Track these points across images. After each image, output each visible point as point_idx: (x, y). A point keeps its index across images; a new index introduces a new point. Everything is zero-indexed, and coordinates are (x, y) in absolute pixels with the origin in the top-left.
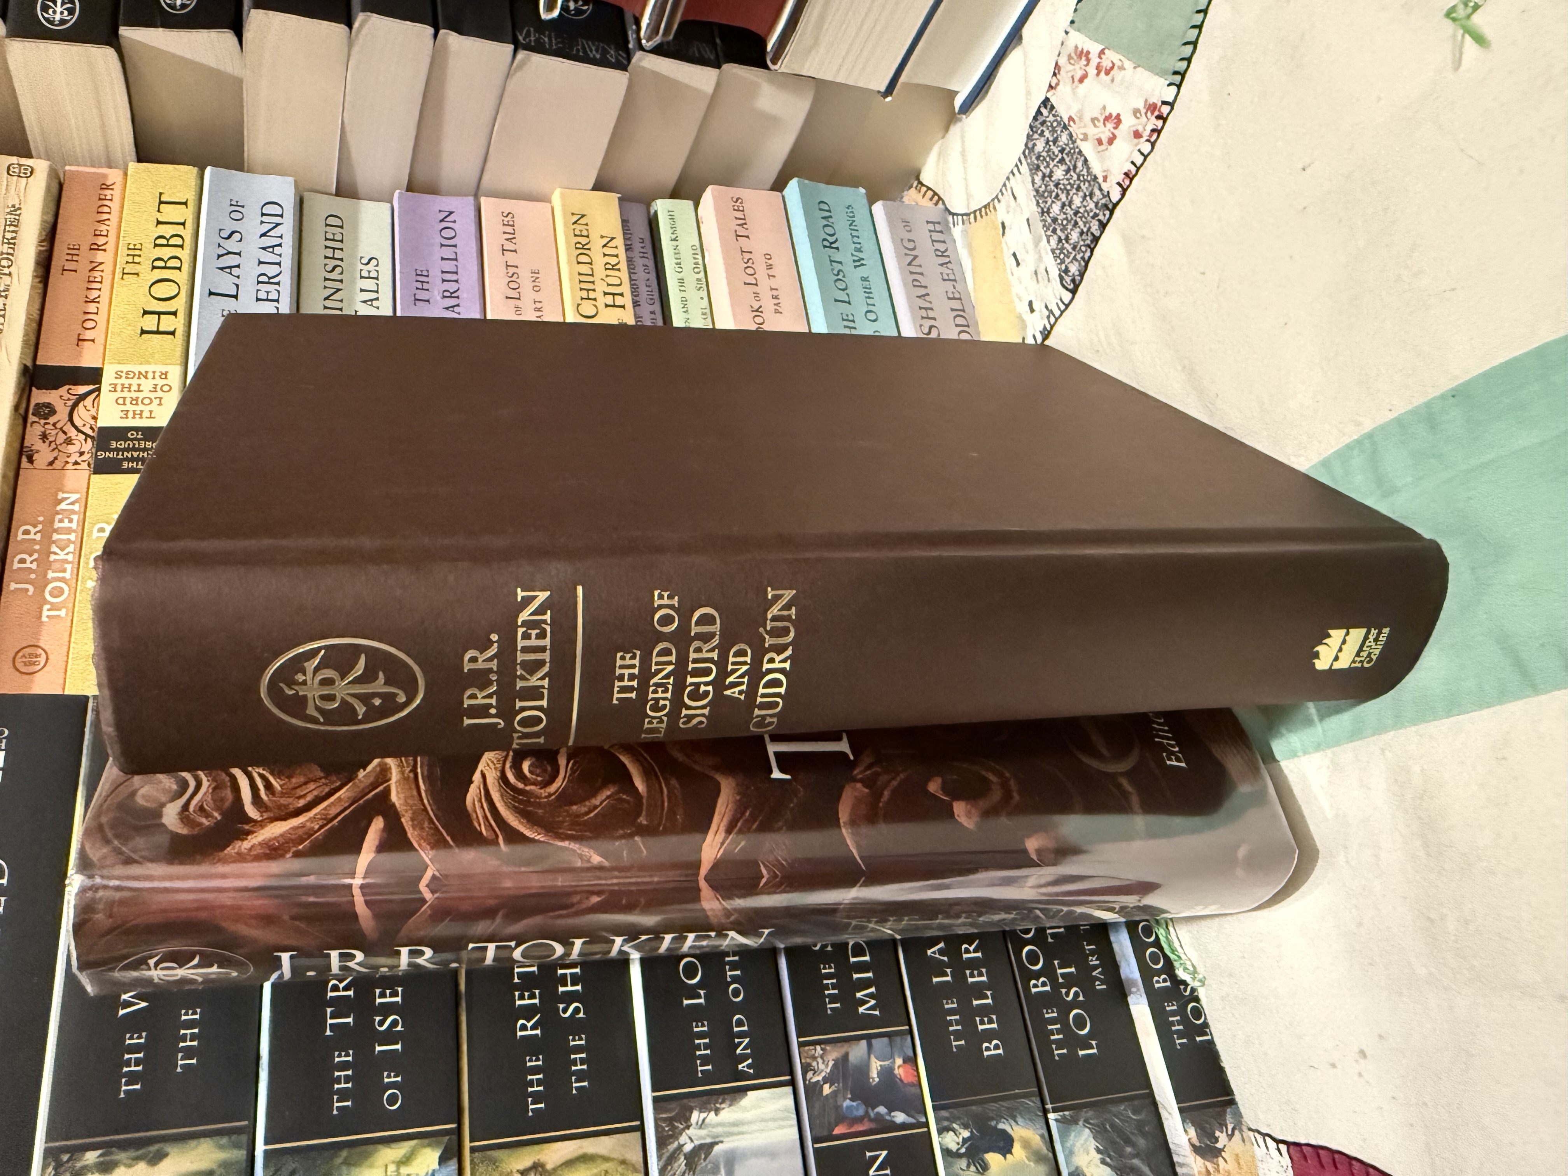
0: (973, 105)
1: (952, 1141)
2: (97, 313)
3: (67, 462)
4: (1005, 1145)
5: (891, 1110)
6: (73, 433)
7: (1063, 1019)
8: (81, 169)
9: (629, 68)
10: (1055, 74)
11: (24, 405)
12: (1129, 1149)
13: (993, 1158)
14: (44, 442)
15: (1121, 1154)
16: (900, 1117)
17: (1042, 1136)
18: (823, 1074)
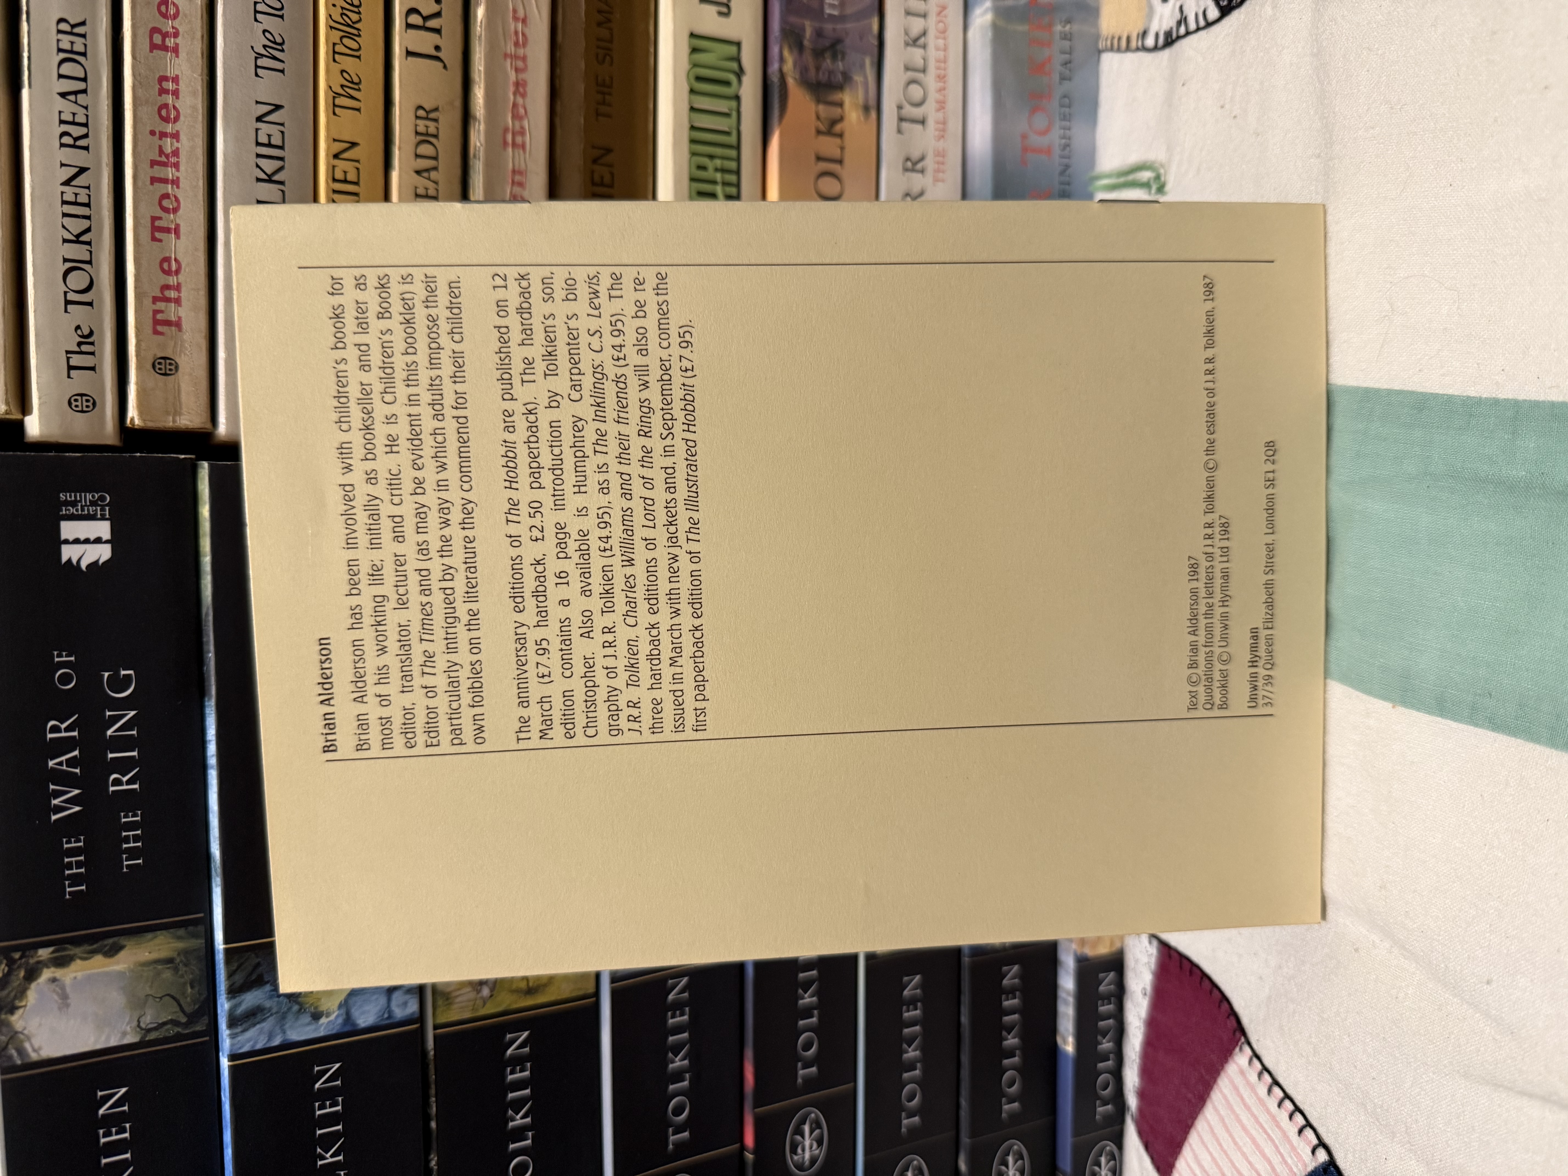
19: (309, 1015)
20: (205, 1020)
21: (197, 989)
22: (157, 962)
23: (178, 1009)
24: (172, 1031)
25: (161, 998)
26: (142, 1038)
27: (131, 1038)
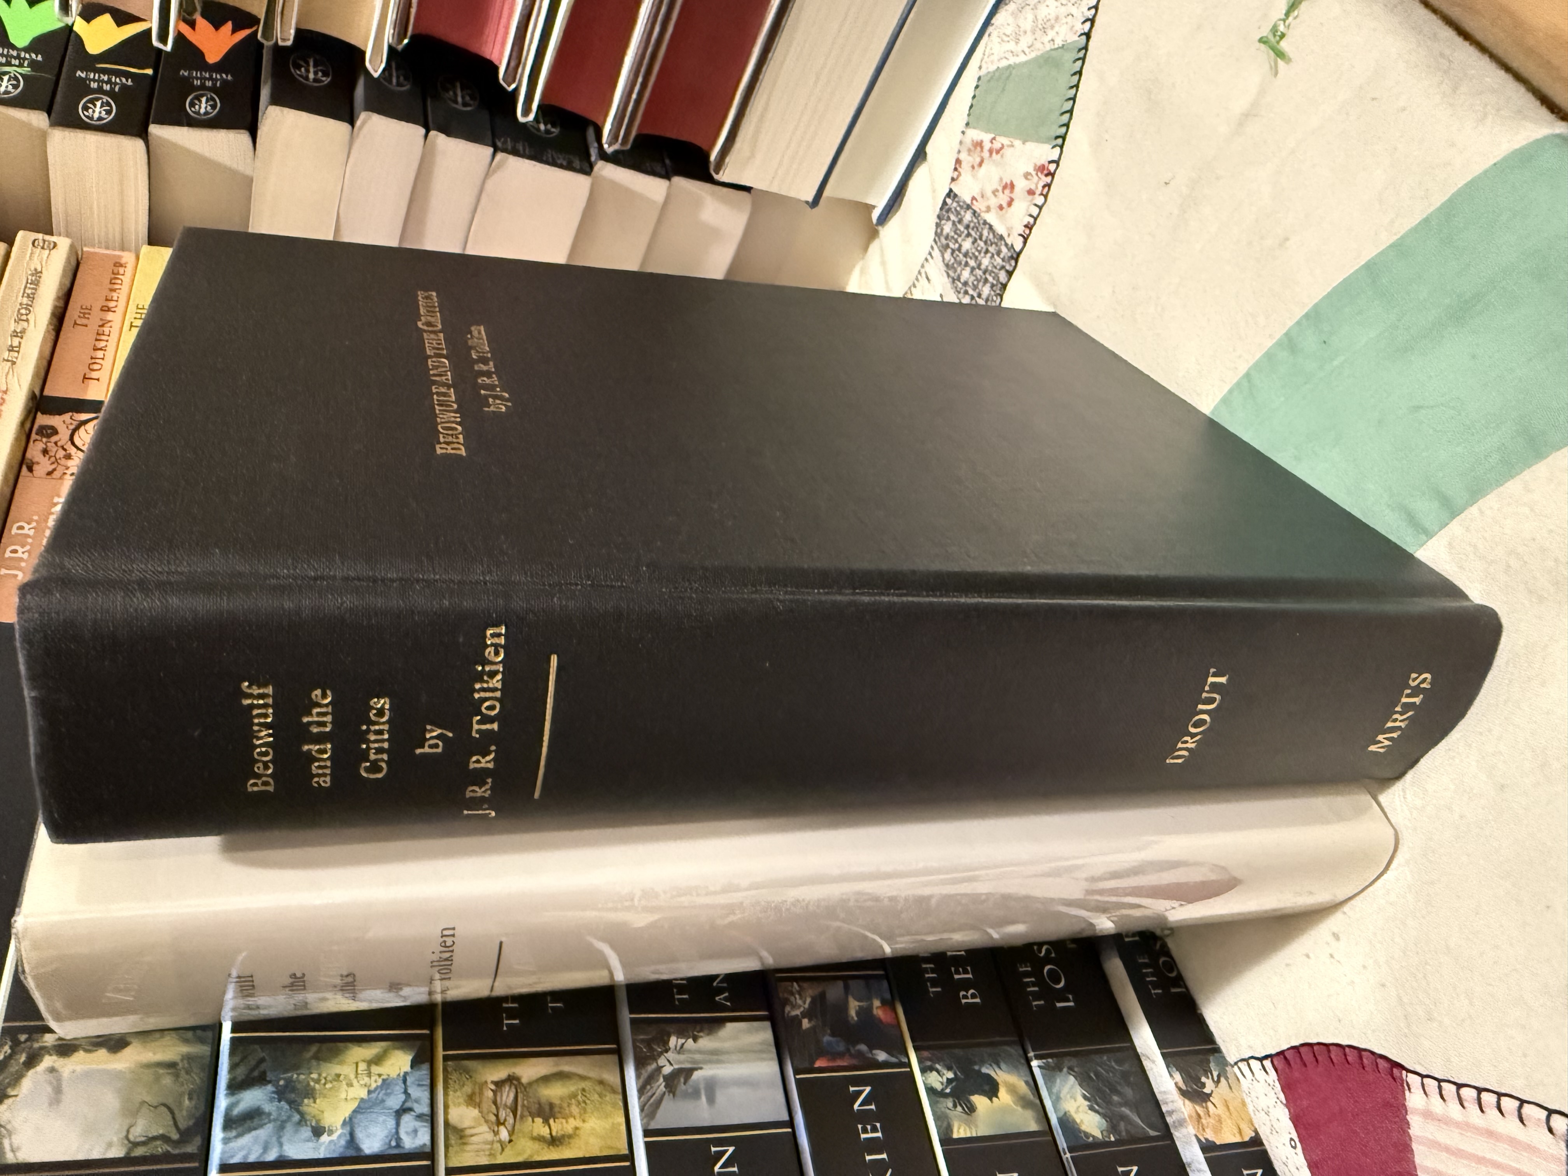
0: (889, 216)
1: (936, 1080)
2: (103, 359)
3: (65, 474)
4: (991, 1089)
5: (872, 1047)
6: (72, 450)
7: (1037, 972)
8: (97, 250)
9: (593, 173)
10: (956, 169)
11: (28, 425)
12: (1116, 1098)
13: (980, 1101)
14: (44, 456)
15: (1108, 1102)
16: (882, 1056)
17: (1027, 1083)
18: (802, 1009)
19: (309, 1129)
20: (198, 1141)
21: (194, 1102)
22: (159, 1065)
23: (171, 1123)
24: (160, 1148)
25: (156, 1107)
26: (128, 1153)
27: (116, 1152)
